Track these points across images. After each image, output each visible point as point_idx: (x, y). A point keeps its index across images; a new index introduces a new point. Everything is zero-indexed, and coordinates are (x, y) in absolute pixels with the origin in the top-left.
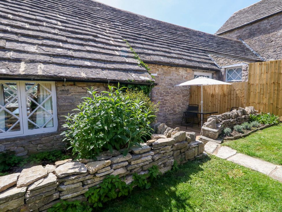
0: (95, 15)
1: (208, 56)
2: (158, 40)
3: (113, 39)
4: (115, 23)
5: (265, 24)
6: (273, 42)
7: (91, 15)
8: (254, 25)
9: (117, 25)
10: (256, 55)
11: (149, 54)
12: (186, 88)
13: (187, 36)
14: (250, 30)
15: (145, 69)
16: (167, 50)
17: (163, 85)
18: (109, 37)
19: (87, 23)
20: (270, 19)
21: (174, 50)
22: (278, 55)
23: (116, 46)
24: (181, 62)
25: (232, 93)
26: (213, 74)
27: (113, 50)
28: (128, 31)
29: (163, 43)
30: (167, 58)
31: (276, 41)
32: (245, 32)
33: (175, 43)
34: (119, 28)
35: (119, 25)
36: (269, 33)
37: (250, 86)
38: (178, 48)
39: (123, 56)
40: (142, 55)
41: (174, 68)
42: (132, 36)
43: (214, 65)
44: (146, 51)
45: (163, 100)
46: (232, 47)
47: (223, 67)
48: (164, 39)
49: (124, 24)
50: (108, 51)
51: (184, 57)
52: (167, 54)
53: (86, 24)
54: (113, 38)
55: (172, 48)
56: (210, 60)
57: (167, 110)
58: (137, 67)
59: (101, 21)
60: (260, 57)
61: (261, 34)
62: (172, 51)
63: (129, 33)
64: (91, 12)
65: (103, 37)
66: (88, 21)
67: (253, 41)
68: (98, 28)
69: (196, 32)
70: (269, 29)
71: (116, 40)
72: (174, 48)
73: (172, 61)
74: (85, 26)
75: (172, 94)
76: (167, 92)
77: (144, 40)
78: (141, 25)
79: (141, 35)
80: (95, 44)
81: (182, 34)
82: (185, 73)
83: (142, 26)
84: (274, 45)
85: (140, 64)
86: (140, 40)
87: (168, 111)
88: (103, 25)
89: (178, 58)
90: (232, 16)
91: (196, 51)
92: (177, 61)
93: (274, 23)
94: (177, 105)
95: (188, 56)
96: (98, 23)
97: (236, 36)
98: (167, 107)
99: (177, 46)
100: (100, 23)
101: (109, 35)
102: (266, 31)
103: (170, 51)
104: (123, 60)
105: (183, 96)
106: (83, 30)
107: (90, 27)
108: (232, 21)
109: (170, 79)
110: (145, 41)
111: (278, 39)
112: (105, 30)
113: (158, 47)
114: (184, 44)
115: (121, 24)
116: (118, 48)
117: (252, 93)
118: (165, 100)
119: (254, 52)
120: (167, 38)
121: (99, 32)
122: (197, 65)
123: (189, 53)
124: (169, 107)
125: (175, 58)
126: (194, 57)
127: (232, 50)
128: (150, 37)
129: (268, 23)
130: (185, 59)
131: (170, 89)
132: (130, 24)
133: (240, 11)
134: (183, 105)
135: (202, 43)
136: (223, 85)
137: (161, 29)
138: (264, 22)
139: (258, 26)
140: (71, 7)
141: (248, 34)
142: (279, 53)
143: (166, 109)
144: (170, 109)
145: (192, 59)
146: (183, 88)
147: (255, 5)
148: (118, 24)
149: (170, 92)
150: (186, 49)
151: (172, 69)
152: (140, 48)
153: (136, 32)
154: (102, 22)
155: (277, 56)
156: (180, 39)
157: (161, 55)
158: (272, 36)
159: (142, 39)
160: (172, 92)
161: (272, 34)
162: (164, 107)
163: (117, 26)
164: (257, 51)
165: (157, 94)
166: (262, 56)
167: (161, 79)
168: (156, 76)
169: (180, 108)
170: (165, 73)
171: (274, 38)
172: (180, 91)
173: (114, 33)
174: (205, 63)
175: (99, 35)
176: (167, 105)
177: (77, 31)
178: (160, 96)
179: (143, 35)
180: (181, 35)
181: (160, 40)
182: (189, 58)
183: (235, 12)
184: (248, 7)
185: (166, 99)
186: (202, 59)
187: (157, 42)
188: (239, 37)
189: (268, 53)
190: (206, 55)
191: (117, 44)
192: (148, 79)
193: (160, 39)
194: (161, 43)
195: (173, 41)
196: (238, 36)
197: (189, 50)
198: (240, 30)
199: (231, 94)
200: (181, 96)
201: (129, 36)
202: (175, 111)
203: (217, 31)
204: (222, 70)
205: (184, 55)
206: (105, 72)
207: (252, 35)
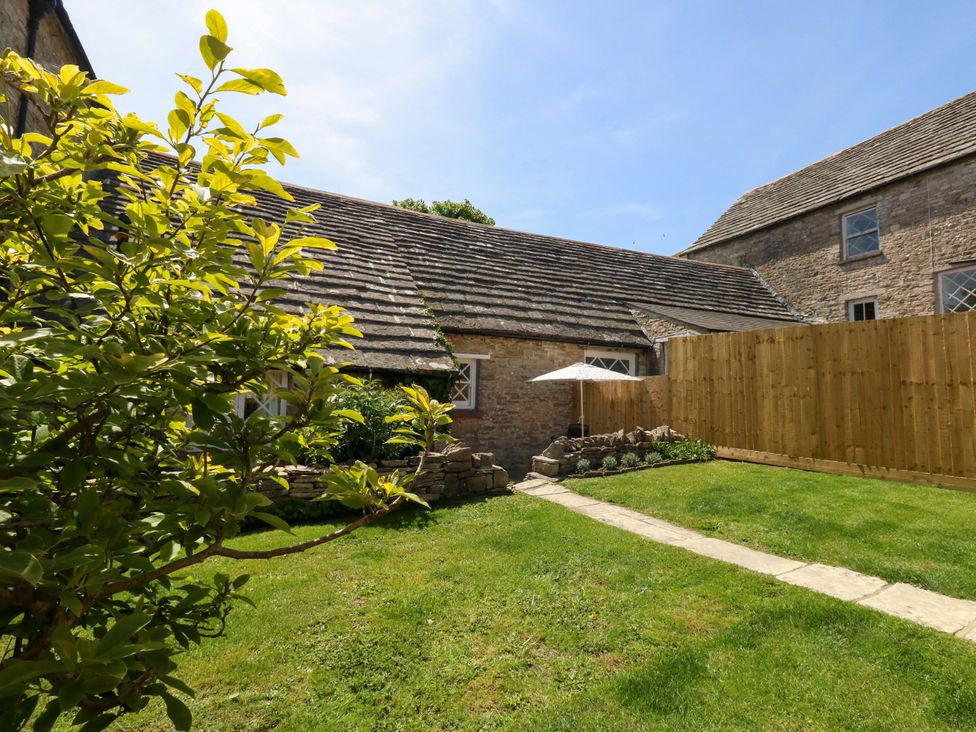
0: (368, 240)
1: (630, 314)
2: (504, 281)
3: (395, 291)
4: (412, 250)
5: (799, 232)
6: (819, 277)
7: (361, 239)
8: (773, 232)
9: (415, 253)
10: (785, 307)
11: (475, 315)
12: (562, 387)
13: (584, 266)
14: (767, 242)
15: (444, 349)
16: (521, 303)
17: (504, 380)
18: (389, 286)
19: (351, 262)
20: (807, 219)
21: (540, 303)
22: (833, 308)
23: (398, 305)
24: (549, 329)
25: (644, 399)
26: (638, 356)
27: (391, 314)
28: (437, 264)
29: (515, 288)
30: (514, 322)
31: (824, 273)
32: (756, 247)
33: (545, 287)
34: (418, 259)
35: (419, 254)
36: (808, 253)
37: (671, 385)
38: (551, 296)
39: (406, 325)
40: (457, 318)
41: (531, 344)
42: (444, 275)
43: (641, 334)
44: (469, 308)
45: (505, 412)
46: (714, 286)
47: (658, 340)
48: (520, 277)
49: (430, 249)
50: (381, 316)
51: (560, 318)
52: (516, 313)
53: (348, 265)
54: (397, 288)
55: (535, 298)
56: (633, 322)
57: (515, 435)
58: (428, 346)
59: (379, 251)
60: (793, 312)
61: (791, 255)
62: (534, 306)
63: (437, 271)
64: (361, 233)
65: (377, 288)
66: (353, 256)
67: (776, 271)
68: (371, 269)
69: (615, 252)
70: (808, 245)
71: (401, 292)
72: (540, 299)
73: (525, 327)
74: (346, 267)
75: (527, 399)
76: (515, 396)
77: (471, 282)
78: (471, 247)
79: (465, 271)
80: (359, 306)
81: (574, 261)
82: (559, 354)
83: (471, 249)
84: (820, 282)
85: (438, 340)
86: (460, 284)
87: (517, 438)
88: (383, 262)
89: (543, 321)
90: (737, 202)
91: (599, 303)
92: (537, 329)
93: (815, 229)
94: (539, 424)
95: (572, 315)
96: (371, 258)
97: (738, 257)
98: (515, 427)
99: (550, 293)
100: (377, 256)
101: (389, 282)
102: (802, 249)
103: (529, 305)
104: (406, 334)
105: (555, 405)
106: (340, 278)
107: (355, 269)
108: (733, 217)
109: (522, 367)
110: (471, 285)
111: (829, 268)
112: (384, 271)
113: (500, 297)
114: (572, 287)
115: (423, 251)
116: (402, 310)
117: (675, 399)
118: (509, 412)
119: (779, 299)
120: (530, 274)
121: (370, 278)
122: (592, 335)
123: (579, 307)
124: (521, 429)
125: (537, 321)
126: (588, 317)
127: (710, 296)
128: (485, 274)
129: (804, 229)
130: (562, 323)
131: (521, 388)
132: (444, 249)
133: (756, 190)
134: (555, 425)
135: (624, 282)
136: (629, 381)
137: (518, 253)
138: (796, 226)
139: (784, 235)
140: (325, 227)
141: (762, 253)
142: (833, 302)
143: (512, 433)
144: (521, 432)
145: (582, 321)
146: (554, 386)
147: (789, 178)
148: (417, 251)
149: (521, 395)
150: (572, 299)
151: (526, 346)
152: (457, 301)
153: (454, 267)
154: (380, 254)
155: (831, 311)
156: (565, 273)
157: (502, 317)
158: (815, 261)
159: (466, 281)
160: (526, 394)
161: (816, 255)
162: (508, 427)
163: (414, 256)
164: (785, 297)
165: (489, 398)
166: (798, 310)
167: (500, 366)
168: (488, 360)
169: (548, 432)
170: (510, 353)
171: (820, 267)
172: (548, 393)
173: (401, 276)
174: (616, 330)
175: (369, 286)
176: (514, 422)
177: (330, 280)
178: (498, 404)
179: (471, 272)
180: (570, 265)
181: (508, 281)
182: (573, 320)
183: (745, 193)
184: (775, 181)
185: (512, 410)
186: (607, 322)
187: (501, 286)
188: (743, 260)
189: (809, 303)
190: (626, 310)
191: (402, 300)
192: (444, 367)
193: (510, 278)
194: (509, 287)
195: (543, 281)
196: (741, 257)
197: (579, 301)
198: (744, 243)
199: (641, 401)
200: (551, 404)
201: (437, 277)
202: (535, 439)
203: (697, 240)
204: (657, 347)
205: (562, 313)
206: (367, 355)
207: (771, 255)
